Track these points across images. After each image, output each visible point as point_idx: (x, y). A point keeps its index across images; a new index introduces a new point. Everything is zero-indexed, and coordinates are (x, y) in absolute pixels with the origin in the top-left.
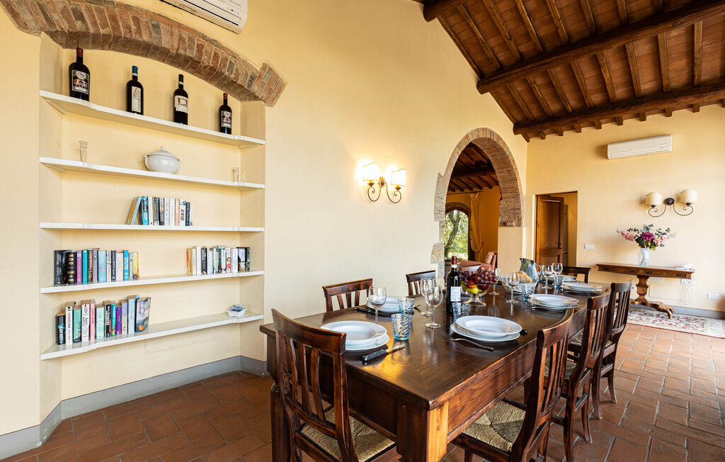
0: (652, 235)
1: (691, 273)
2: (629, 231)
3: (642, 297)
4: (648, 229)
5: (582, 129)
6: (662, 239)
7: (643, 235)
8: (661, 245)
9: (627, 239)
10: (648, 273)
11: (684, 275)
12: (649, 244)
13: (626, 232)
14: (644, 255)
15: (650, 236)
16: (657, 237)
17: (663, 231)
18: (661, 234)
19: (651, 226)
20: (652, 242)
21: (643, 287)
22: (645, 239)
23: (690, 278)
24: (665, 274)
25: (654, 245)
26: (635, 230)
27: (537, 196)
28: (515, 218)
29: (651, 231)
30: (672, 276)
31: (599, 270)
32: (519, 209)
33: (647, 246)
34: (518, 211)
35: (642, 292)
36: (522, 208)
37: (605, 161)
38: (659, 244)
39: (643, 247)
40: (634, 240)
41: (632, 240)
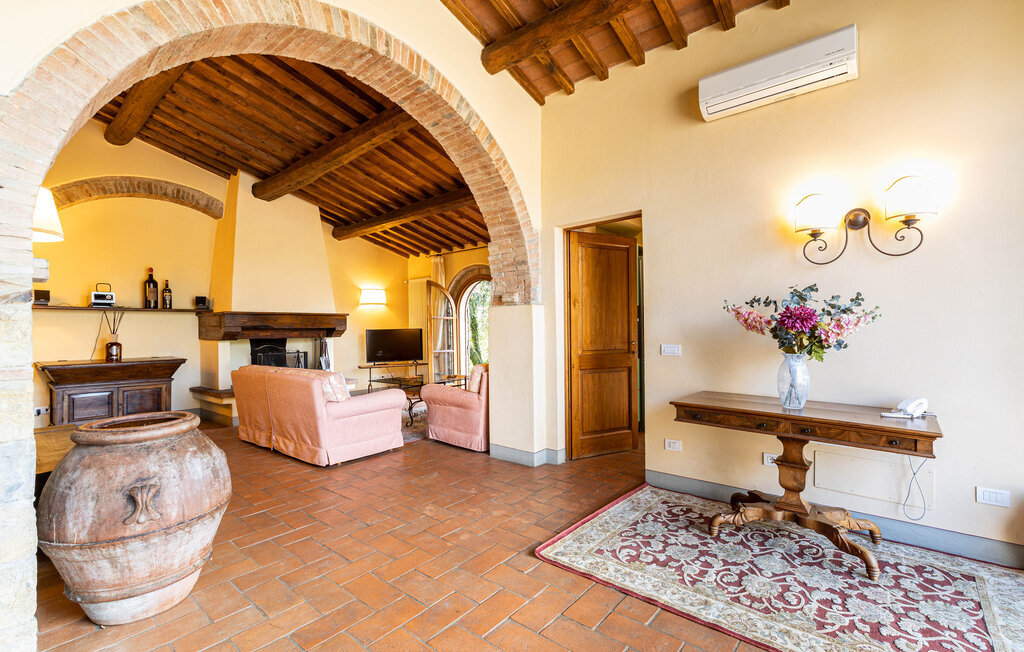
0: (811, 315)
1: (934, 438)
2: (751, 304)
3: (792, 499)
4: (802, 298)
5: (648, 55)
6: (839, 326)
7: (788, 314)
8: (840, 344)
9: (750, 327)
10: (803, 431)
11: (912, 443)
12: (806, 342)
13: (745, 309)
14: (792, 373)
15: (806, 317)
16: (827, 319)
17: (844, 302)
18: (836, 310)
19: (812, 288)
20: (812, 336)
21: (792, 465)
22: (793, 327)
23: (929, 454)
24: (853, 436)
25: (818, 343)
26: (767, 303)
27: (568, 232)
28: (519, 283)
29: (810, 305)
30: (874, 446)
31: (678, 419)
32: (524, 262)
33: (801, 347)
34: (524, 267)
35: (792, 484)
36: (531, 261)
37: (698, 128)
38: (832, 340)
39: (789, 350)
40: (767, 331)
41: (762, 331)
